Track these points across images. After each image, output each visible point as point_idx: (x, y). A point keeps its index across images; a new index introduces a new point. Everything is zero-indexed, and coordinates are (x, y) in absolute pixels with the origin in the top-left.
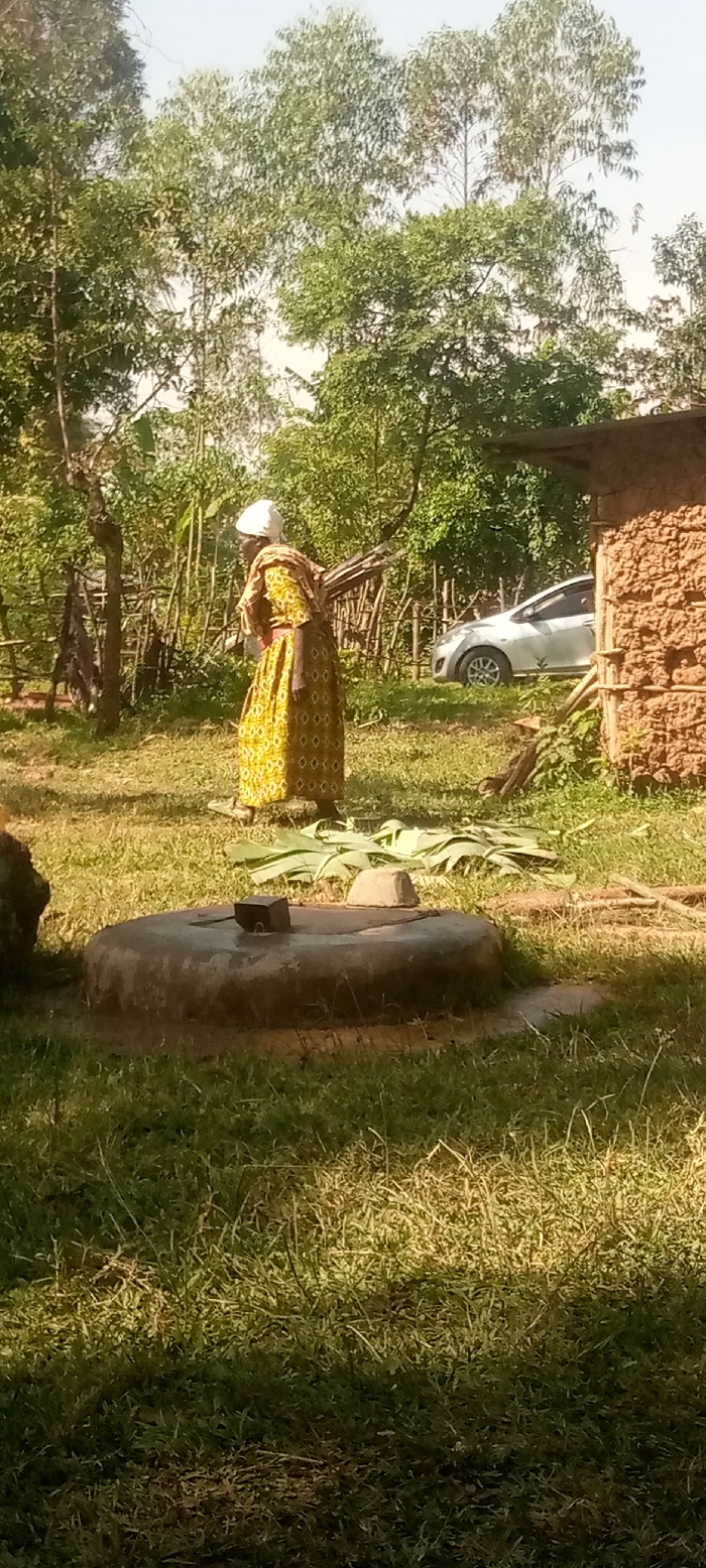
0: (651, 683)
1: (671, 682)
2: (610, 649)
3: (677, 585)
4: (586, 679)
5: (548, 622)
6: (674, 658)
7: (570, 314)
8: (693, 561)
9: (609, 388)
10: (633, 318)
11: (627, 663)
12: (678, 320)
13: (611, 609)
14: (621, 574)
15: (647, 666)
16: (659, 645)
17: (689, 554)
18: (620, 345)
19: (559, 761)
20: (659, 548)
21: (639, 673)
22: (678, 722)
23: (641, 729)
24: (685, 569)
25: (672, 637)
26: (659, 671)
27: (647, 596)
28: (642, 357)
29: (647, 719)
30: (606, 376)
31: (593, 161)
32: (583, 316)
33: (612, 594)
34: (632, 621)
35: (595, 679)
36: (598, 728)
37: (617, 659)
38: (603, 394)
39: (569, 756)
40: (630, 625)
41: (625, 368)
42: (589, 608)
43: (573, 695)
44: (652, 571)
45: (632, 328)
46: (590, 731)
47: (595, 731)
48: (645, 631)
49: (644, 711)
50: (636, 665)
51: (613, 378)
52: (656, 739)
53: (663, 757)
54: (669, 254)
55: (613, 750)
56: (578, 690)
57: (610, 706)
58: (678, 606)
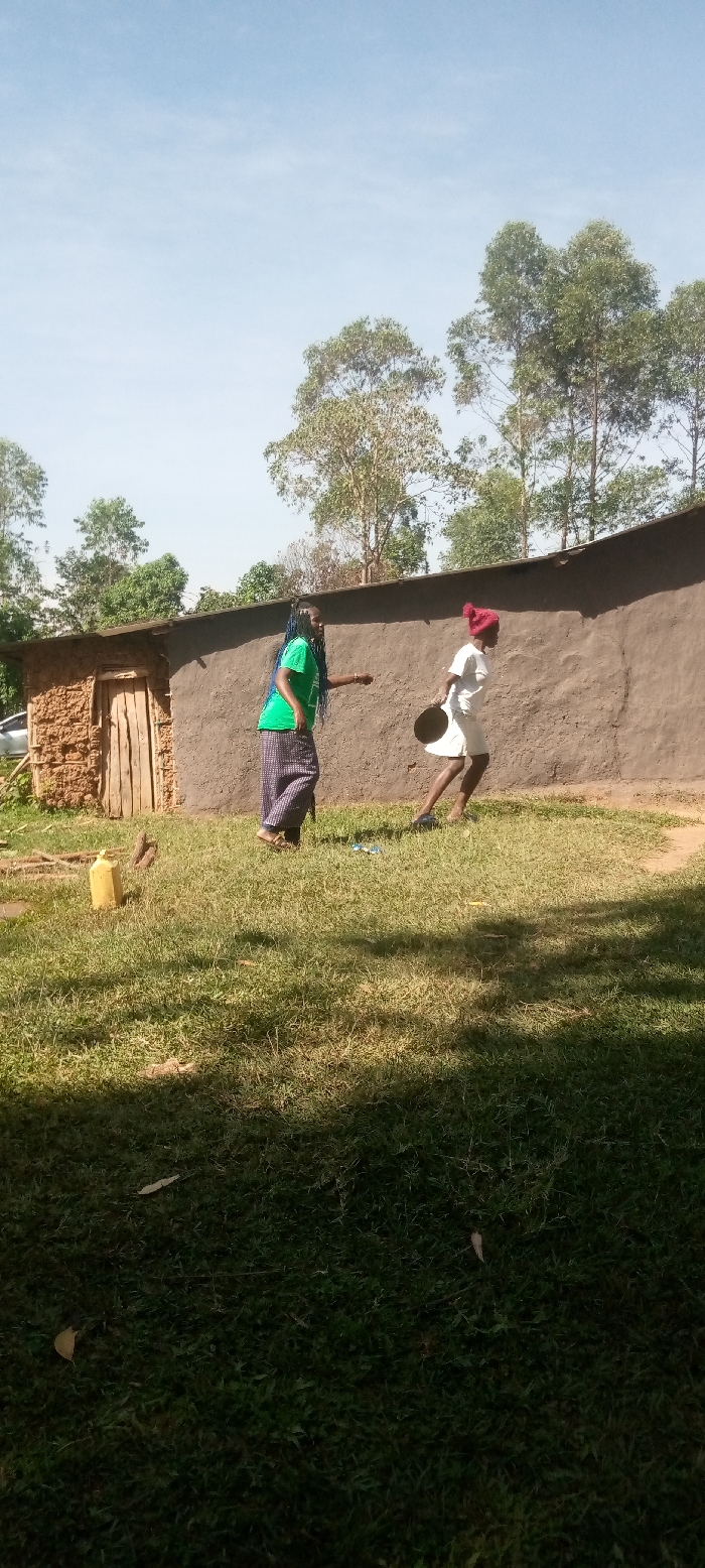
0: (55, 760)
1: (64, 760)
2: (35, 745)
3: (66, 715)
4: (26, 758)
5: (10, 733)
6: (66, 749)
7: (16, 590)
8: (73, 705)
9: (37, 626)
10: (47, 593)
11: (43, 752)
12: (68, 594)
13: (35, 727)
14: (39, 711)
15: (53, 753)
16: (58, 743)
17: (72, 702)
18: (43, 606)
19: (12, 798)
20: (57, 699)
21: (50, 756)
22: (69, 778)
23: (51, 782)
24: (70, 708)
25: (64, 739)
26: (59, 754)
27: (52, 721)
28: (53, 612)
29: (54, 777)
30: (35, 619)
31: (25, 520)
32: (23, 591)
33: (35, 719)
34: (45, 732)
35: (29, 759)
36: (30, 781)
37: (39, 750)
38: (34, 628)
39: (17, 795)
40: (45, 733)
41: (44, 616)
42: (24, 727)
43: (18, 767)
44: (55, 709)
45: (46, 598)
46: (26, 783)
47: (29, 784)
48: (51, 736)
49: (52, 773)
50: (48, 752)
51: (38, 621)
52: (58, 786)
53: (62, 794)
54: (63, 565)
55: (38, 792)
56: (21, 764)
57: (36, 772)
58: (67, 725)
